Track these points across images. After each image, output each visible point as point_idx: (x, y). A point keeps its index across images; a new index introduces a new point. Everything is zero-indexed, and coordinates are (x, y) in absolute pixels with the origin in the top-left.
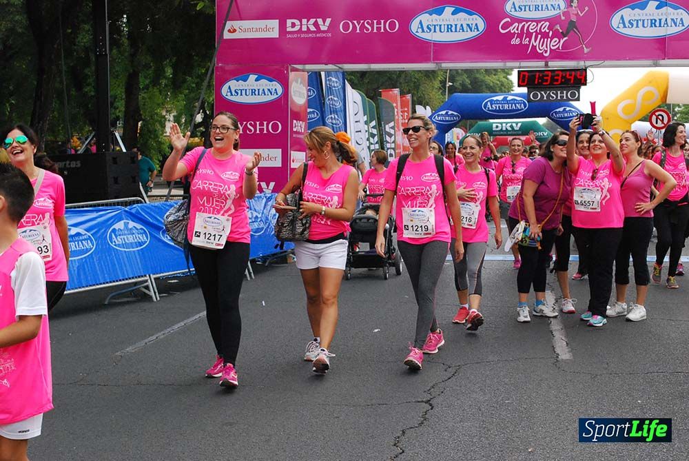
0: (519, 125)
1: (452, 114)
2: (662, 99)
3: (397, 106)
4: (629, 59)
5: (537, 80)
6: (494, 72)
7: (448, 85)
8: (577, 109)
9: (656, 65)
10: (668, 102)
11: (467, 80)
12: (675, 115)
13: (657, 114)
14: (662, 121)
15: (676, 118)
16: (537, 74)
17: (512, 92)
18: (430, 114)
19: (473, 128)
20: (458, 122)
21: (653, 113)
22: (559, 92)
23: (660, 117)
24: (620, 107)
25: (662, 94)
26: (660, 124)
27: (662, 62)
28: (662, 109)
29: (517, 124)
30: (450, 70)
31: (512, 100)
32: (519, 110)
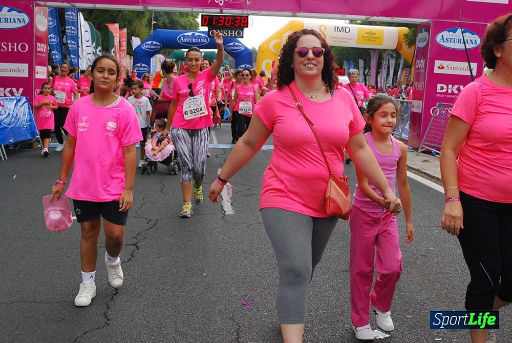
0: (203, 54)
1: (156, 44)
4: (277, 11)
5: (214, 22)
6: (185, 16)
7: (153, 23)
8: (242, 44)
9: (295, 16)
11: (167, 20)
16: (215, 17)
17: (198, 30)
18: (140, 43)
19: (169, 56)
20: (160, 50)
22: (229, 31)
24: (272, 44)
27: (298, 14)
30: (155, 12)
31: (199, 36)
32: (203, 43)
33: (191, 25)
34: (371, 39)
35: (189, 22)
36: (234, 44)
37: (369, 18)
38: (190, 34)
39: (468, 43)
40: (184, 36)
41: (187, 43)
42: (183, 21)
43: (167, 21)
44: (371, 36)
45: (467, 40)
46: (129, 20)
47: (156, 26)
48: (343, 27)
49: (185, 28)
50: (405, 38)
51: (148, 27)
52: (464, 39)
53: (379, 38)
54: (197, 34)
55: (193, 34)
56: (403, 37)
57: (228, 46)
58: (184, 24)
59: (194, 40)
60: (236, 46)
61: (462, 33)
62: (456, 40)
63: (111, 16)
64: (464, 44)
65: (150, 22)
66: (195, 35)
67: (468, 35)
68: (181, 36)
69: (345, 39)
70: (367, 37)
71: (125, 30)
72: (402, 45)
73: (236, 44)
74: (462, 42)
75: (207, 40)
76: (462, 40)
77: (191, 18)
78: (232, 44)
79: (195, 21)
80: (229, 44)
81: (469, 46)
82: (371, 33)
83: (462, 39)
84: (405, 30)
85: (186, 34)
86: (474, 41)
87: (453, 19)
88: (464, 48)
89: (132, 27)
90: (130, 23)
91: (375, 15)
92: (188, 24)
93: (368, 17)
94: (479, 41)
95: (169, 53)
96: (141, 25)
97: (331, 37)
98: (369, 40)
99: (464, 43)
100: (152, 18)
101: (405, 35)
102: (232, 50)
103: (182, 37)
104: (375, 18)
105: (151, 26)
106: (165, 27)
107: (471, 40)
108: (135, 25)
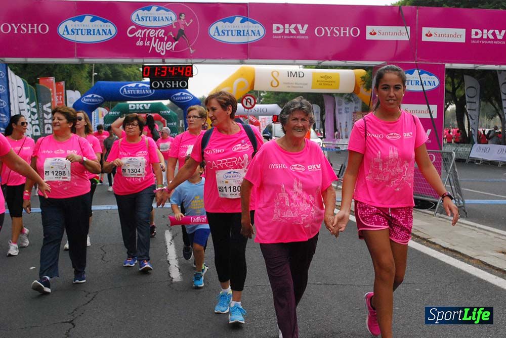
0: (149, 105)
1: (97, 97)
2: (251, 87)
3: (53, 89)
5: (156, 73)
7: (93, 75)
8: (190, 94)
10: (255, 89)
12: (260, 99)
13: (247, 98)
14: (250, 103)
15: (261, 101)
16: (157, 68)
17: (144, 81)
18: (79, 97)
19: (113, 109)
20: (102, 103)
21: (244, 97)
22: (173, 82)
23: (249, 100)
25: (250, 84)
26: (249, 106)
27: (246, 61)
28: (250, 94)
29: (147, 104)
31: (143, 86)
32: (147, 94)
33: (136, 75)
34: (327, 83)
35: (133, 72)
36: (182, 94)
37: (321, 63)
38: (133, 85)
39: (426, 85)
40: (127, 88)
41: (130, 95)
42: (126, 71)
43: (109, 72)
44: (327, 80)
45: (425, 81)
46: (67, 73)
47: (97, 78)
48: (296, 72)
49: (129, 79)
50: (363, 81)
51: (88, 79)
52: (421, 81)
53: (334, 82)
54: (141, 85)
55: (137, 86)
56: (360, 80)
57: (175, 97)
58: (128, 74)
59: (138, 92)
60: (183, 96)
61: (420, 74)
62: (413, 81)
63: (47, 69)
64: (421, 86)
65: (90, 73)
66: (139, 86)
67: (426, 77)
68: (123, 89)
69: (299, 84)
70: (322, 81)
71: (63, 83)
72: (359, 88)
73: (184, 94)
74: (420, 83)
75: (152, 92)
76: (420, 82)
77: (134, 69)
78: (179, 94)
79: (140, 71)
80: (176, 95)
81: (427, 88)
82: (326, 77)
83: (419, 80)
84: (362, 72)
85: (129, 85)
86: (431, 82)
87: (409, 60)
88: (422, 90)
89: (72, 80)
90: (69, 76)
91: (327, 58)
92: (132, 74)
93: (320, 61)
94: (437, 82)
95: (113, 106)
96: (81, 78)
97: (285, 83)
98: (324, 84)
99: (422, 84)
100: (92, 70)
101: (362, 78)
102: (180, 100)
103: (125, 89)
104: (327, 63)
105: (92, 78)
106: (107, 78)
107: (429, 82)
108: (74, 77)
